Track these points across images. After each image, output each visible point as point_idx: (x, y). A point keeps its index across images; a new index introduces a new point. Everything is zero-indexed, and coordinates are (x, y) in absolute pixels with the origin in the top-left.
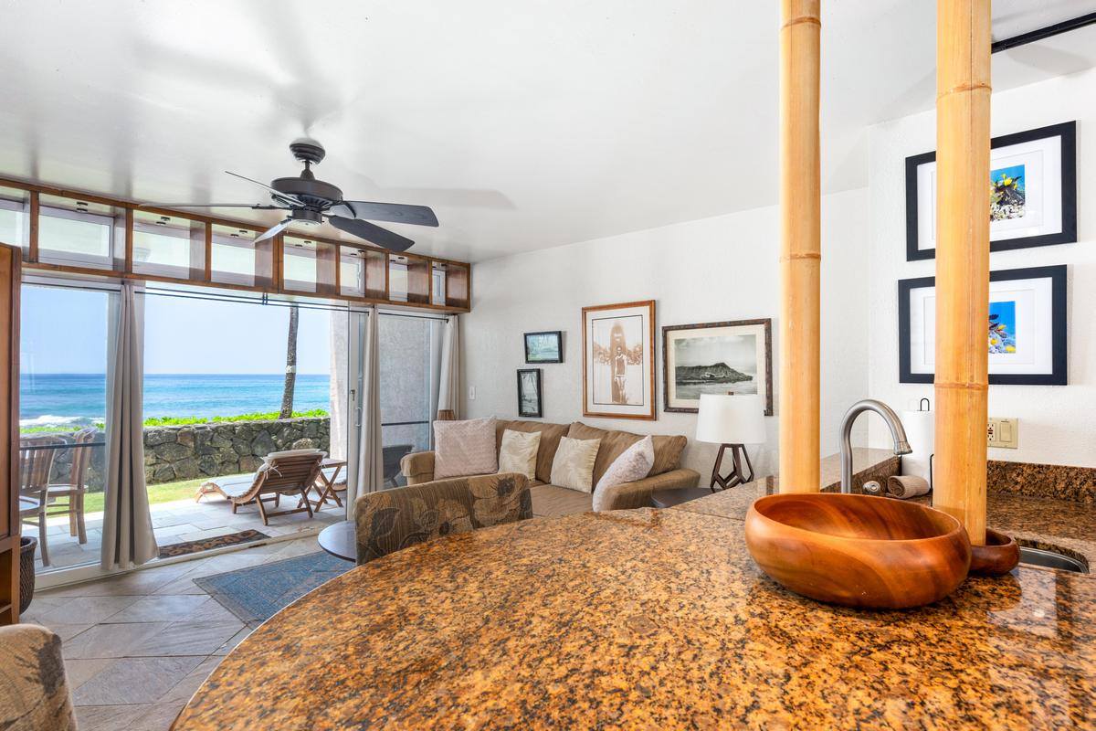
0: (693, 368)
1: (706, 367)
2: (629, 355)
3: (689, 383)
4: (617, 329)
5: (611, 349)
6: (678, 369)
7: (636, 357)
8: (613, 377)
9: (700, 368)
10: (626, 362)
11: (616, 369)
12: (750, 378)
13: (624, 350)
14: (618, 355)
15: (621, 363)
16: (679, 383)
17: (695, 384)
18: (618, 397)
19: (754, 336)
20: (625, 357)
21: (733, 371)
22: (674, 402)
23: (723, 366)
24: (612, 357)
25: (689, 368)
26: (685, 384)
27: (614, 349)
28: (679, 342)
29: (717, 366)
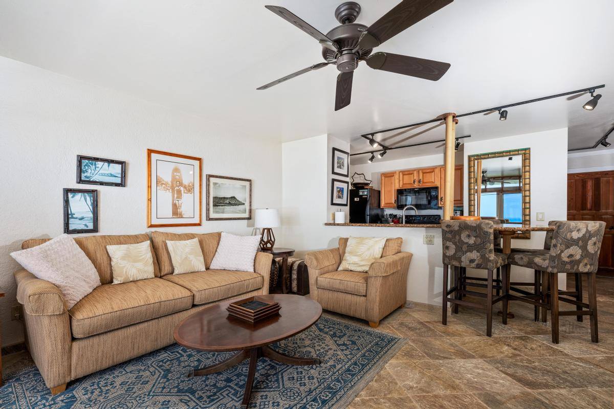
0: (221, 198)
1: (227, 198)
2: (185, 187)
3: (219, 206)
4: (176, 170)
5: (172, 182)
6: (215, 198)
7: (190, 189)
8: (173, 200)
9: (224, 198)
10: (182, 192)
11: (176, 196)
12: (244, 204)
13: (181, 184)
14: (177, 187)
15: (179, 192)
16: (215, 205)
17: (222, 206)
18: (176, 212)
19: (245, 186)
20: (182, 189)
21: (238, 201)
22: (212, 215)
23: (233, 198)
24: (173, 188)
25: (220, 198)
26: (218, 206)
27: (175, 183)
28: (215, 184)
29: (232, 197)
